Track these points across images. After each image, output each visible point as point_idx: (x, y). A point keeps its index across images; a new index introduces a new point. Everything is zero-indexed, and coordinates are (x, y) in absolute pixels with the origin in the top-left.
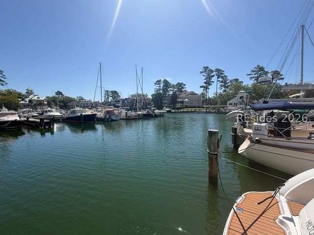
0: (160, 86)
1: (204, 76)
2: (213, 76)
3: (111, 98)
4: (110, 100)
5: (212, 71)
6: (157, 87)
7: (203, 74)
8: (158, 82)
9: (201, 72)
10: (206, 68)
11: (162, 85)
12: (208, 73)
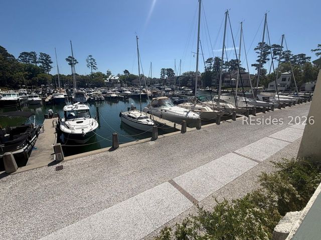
0: (211, 64)
1: (258, 53)
2: (269, 53)
3: (166, 76)
4: (165, 78)
5: (269, 48)
6: (208, 65)
7: (258, 51)
8: (209, 60)
9: (256, 49)
10: (262, 44)
11: (213, 63)
12: (264, 50)
